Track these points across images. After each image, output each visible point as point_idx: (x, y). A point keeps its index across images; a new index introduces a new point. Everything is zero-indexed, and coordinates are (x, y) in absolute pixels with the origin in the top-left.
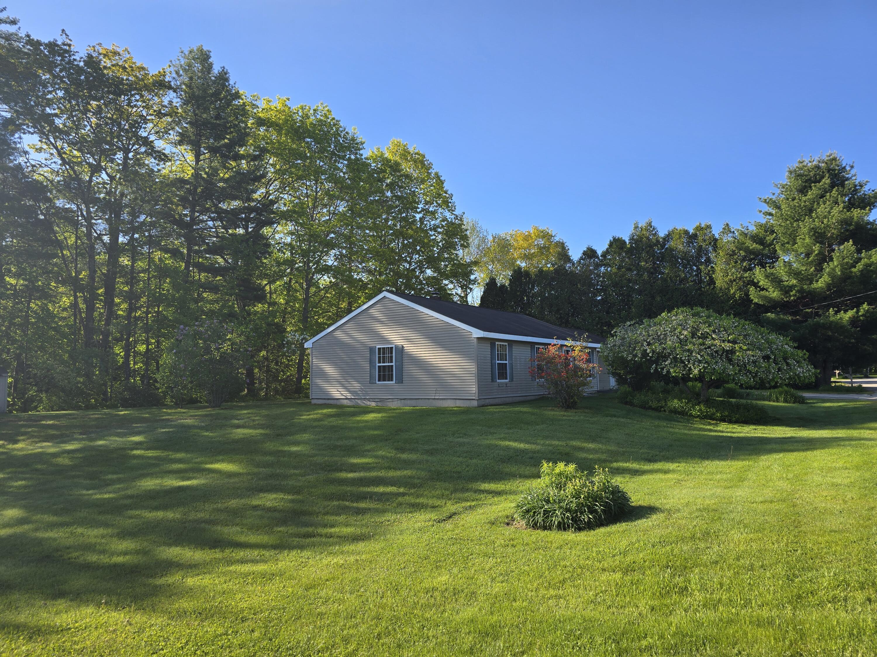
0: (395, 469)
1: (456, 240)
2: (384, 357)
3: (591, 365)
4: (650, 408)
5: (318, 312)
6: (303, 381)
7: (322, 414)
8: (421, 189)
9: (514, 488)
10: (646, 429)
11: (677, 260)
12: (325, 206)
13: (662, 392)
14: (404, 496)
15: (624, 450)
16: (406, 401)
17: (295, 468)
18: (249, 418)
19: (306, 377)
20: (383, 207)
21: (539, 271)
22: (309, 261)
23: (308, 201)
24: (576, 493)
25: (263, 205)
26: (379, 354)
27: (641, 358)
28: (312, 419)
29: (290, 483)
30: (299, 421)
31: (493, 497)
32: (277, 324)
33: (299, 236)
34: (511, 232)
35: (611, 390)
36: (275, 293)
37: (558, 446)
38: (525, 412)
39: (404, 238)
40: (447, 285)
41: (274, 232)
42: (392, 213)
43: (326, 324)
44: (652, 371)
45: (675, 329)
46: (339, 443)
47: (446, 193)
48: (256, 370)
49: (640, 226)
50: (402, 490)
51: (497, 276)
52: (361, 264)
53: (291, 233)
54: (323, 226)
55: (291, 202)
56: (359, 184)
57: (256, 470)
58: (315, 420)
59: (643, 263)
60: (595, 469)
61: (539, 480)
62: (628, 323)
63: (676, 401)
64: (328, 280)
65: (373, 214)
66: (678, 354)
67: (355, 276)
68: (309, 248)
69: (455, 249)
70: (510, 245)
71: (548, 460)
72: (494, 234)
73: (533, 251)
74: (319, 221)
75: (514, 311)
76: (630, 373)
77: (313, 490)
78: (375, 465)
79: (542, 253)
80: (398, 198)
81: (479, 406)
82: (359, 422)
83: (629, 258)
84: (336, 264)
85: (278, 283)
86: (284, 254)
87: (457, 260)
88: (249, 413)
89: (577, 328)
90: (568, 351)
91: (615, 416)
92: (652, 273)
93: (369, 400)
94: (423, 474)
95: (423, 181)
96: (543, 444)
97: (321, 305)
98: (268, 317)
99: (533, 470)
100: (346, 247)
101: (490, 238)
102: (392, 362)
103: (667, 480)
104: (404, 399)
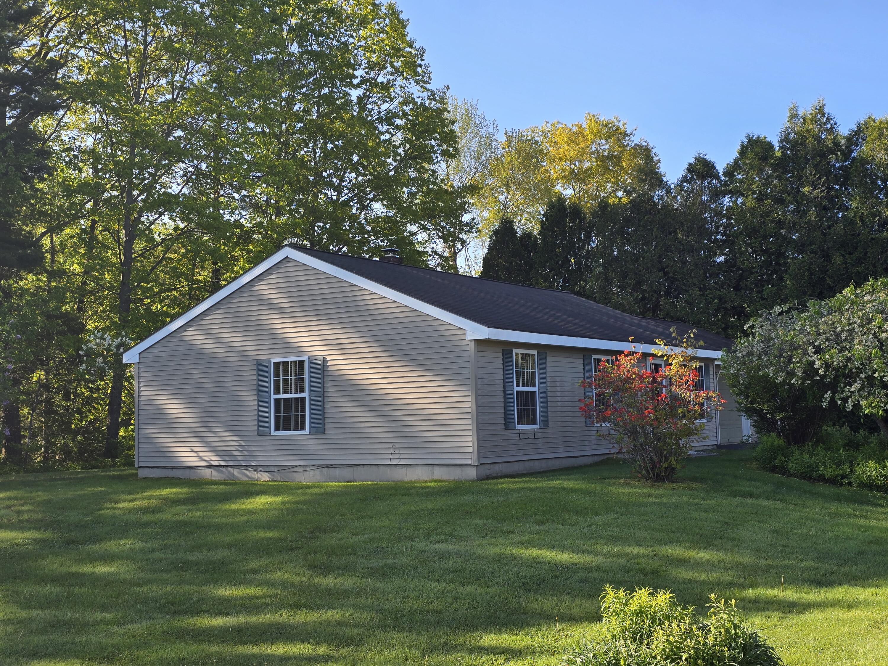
0: (309, 607)
1: (433, 142)
2: (286, 382)
3: (703, 394)
4: (821, 478)
5: (151, 289)
6: (122, 432)
7: (159, 498)
8: (360, 38)
9: (549, 643)
10: (813, 520)
11: (874, 183)
12: (164, 72)
13: (845, 446)
14: (326, 661)
15: (769, 562)
16: (331, 470)
17: (104, 608)
18: (8, 507)
19: (127, 424)
20: (282, 74)
21: (600, 204)
22: (131, 186)
23: (127, 62)
24: (671, 651)
25: (36, 70)
26: (277, 374)
27: (803, 379)
28: (140, 508)
29: (94, 639)
30: (111, 512)
31: (507, 660)
32: (66, 317)
33: (109, 134)
34: (542, 126)
35: (742, 445)
36: (62, 251)
37: (636, 556)
38: (572, 490)
39: (327, 139)
40: (415, 234)
41: (60, 126)
42: (302, 87)
43: (167, 314)
44: (824, 405)
45: (870, 320)
46: (193, 558)
47: (411, 46)
48: (25, 411)
49: (801, 113)
50: (322, 650)
51: (515, 214)
52: (238, 191)
53: (96, 129)
54: (160, 113)
55: (94, 64)
56: (232, 28)
57: (23, 614)
58: (146, 510)
59: (807, 189)
60: (710, 601)
61: (598, 625)
62: (777, 309)
63: (871, 464)
64: (171, 224)
65: (263, 88)
66: (875, 371)
67: (227, 217)
68: (132, 159)
69: (430, 161)
70: (541, 152)
71: (617, 585)
72: (509, 130)
73: (587, 165)
74: (151, 103)
75: (550, 287)
76: (781, 408)
77: (141, 653)
78: (268, 600)
79: (606, 169)
80: (315, 56)
81: (481, 479)
82: (235, 513)
83: (779, 178)
84: (186, 191)
85: (68, 231)
86: (80, 171)
87: (435, 183)
88: (9, 498)
89: (676, 320)
90: (657, 367)
91: (751, 495)
92: (825, 208)
93: (256, 468)
94: (366, 617)
95: (363, 22)
96: (609, 552)
97: (158, 276)
98: (46, 302)
99: (587, 604)
100: (207, 157)
101: (502, 139)
102: (302, 391)
103: (853, 622)
104: (328, 466)
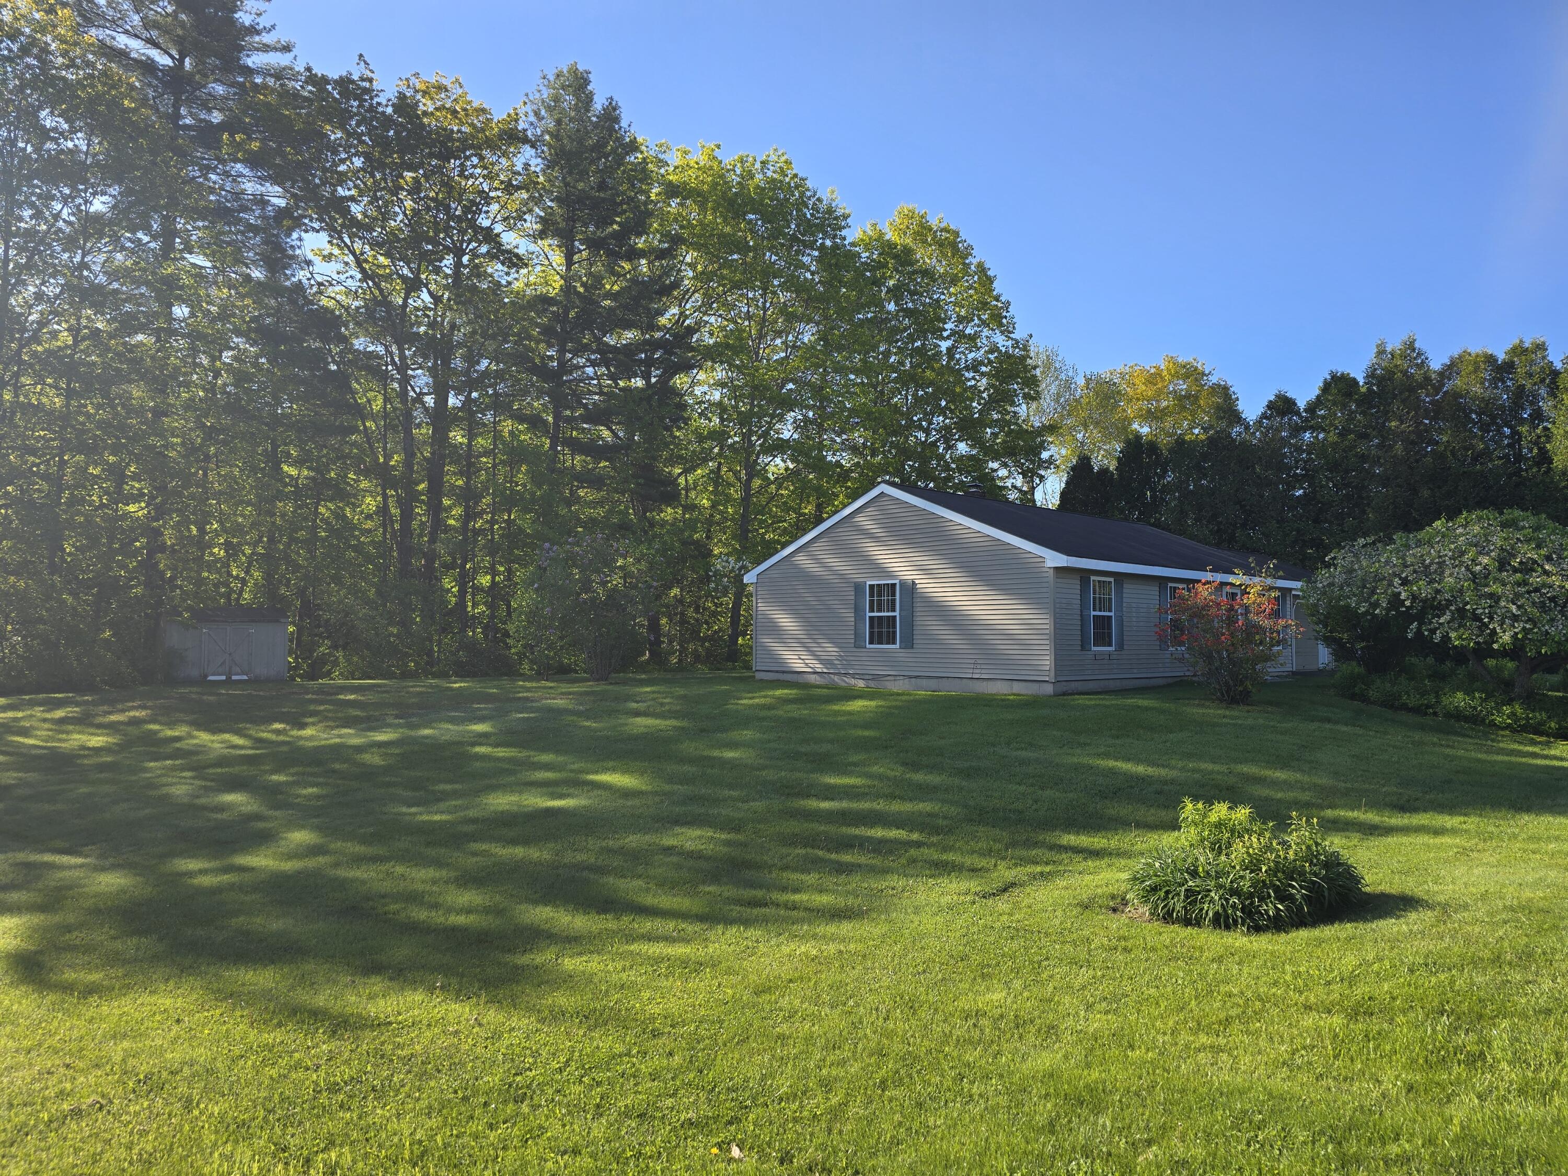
0: (902, 798)
1: (1016, 386)
2: (879, 602)
3: (1282, 622)
4: (1405, 708)
5: (765, 520)
6: (740, 641)
7: (773, 697)
8: (951, 295)
9: (1125, 846)
10: (1394, 747)
11: (1467, 416)
12: (779, 334)
13: (1430, 676)
14: (919, 847)
15: (1349, 785)
16: (918, 680)
17: (731, 787)
18: (654, 699)
19: (744, 634)
20: (880, 331)
21: (1176, 441)
22: (751, 433)
23: (749, 326)
24: (1251, 862)
25: (675, 336)
26: (872, 595)
27: (1388, 610)
28: (758, 705)
29: (724, 812)
30: (735, 707)
31: (1085, 859)
32: (697, 542)
33: (735, 388)
34: (1120, 368)
35: (1320, 672)
36: (695, 488)
37: (1212, 772)
38: (1147, 709)
39: (918, 386)
40: (996, 470)
41: (693, 384)
42: (897, 342)
43: (778, 542)
44: (1410, 636)
45: (1463, 553)
46: (803, 749)
47: (997, 300)
48: (664, 621)
49: (1389, 349)
50: (915, 836)
51: (1092, 451)
52: (839, 435)
53: (721, 384)
54: (776, 369)
55: (723, 328)
56: (838, 292)
57: (667, 788)
58: (763, 707)
59: (1393, 424)
60: (1291, 818)
61: (1177, 834)
62: (1362, 541)
63: (1460, 695)
64: (782, 465)
65: (863, 344)
66: (1468, 603)
67: (829, 458)
68: (751, 410)
69: (1013, 404)
70: (1119, 392)
71: (1196, 798)
72: (1088, 373)
73: (1165, 404)
74: (768, 360)
75: (1126, 519)
76: (1362, 638)
77: (762, 826)
78: (867, 790)
79: (1184, 408)
80: (909, 313)
81: (1056, 695)
82: (837, 713)
83: (1363, 413)
84: (796, 436)
85: (699, 471)
86: (710, 421)
87: (1016, 424)
88: (654, 692)
89: (1254, 551)
90: (1234, 595)
91: (1329, 720)
92: (1413, 443)
93: (853, 676)
94: (953, 810)
95: (954, 281)
96: (1183, 767)
97: (771, 510)
98: (682, 531)
99: (1164, 815)
100: (814, 406)
101: (1081, 381)
102: (894, 610)
103: (1439, 848)
104: (916, 677)
